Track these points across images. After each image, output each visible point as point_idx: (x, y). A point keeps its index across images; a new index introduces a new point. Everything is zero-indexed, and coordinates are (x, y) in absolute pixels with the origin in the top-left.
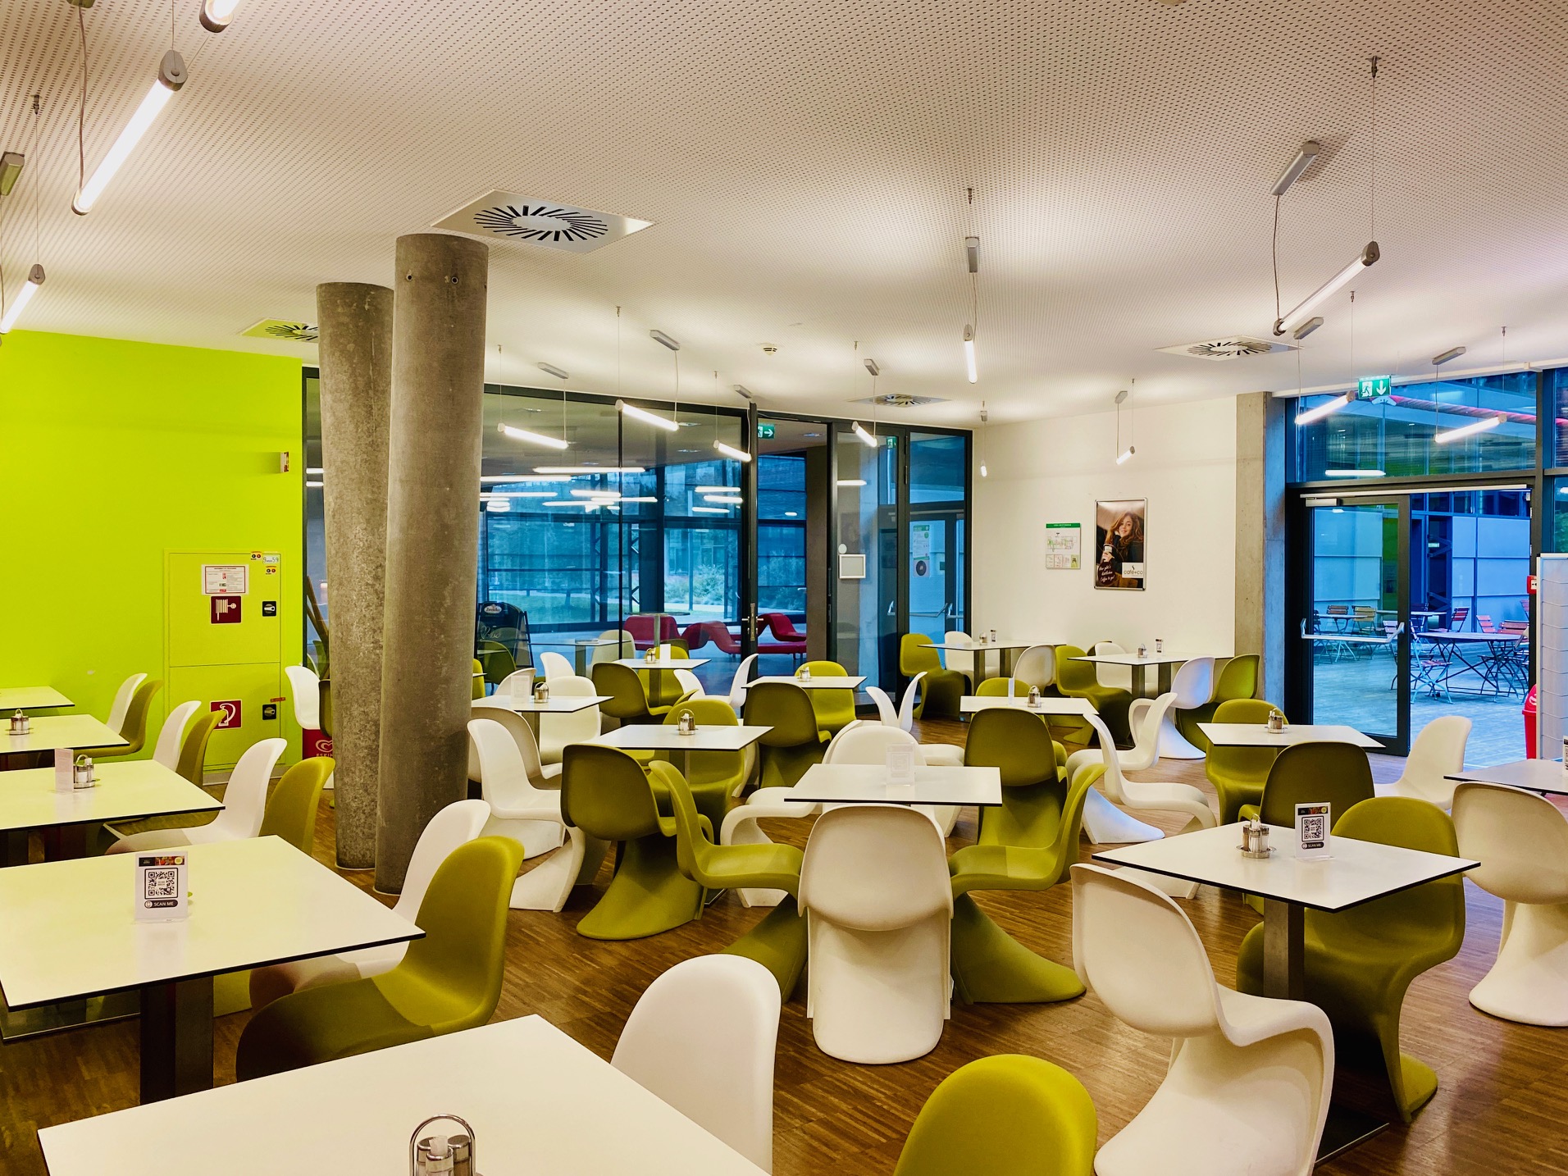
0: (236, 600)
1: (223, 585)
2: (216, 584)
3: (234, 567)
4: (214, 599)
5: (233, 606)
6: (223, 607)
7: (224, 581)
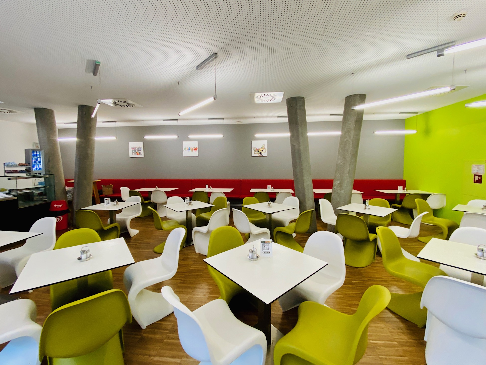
0: (480, 176)
1: (477, 171)
2: (475, 170)
3: (480, 165)
4: (475, 175)
5: (480, 178)
6: (477, 178)
7: (478, 170)
